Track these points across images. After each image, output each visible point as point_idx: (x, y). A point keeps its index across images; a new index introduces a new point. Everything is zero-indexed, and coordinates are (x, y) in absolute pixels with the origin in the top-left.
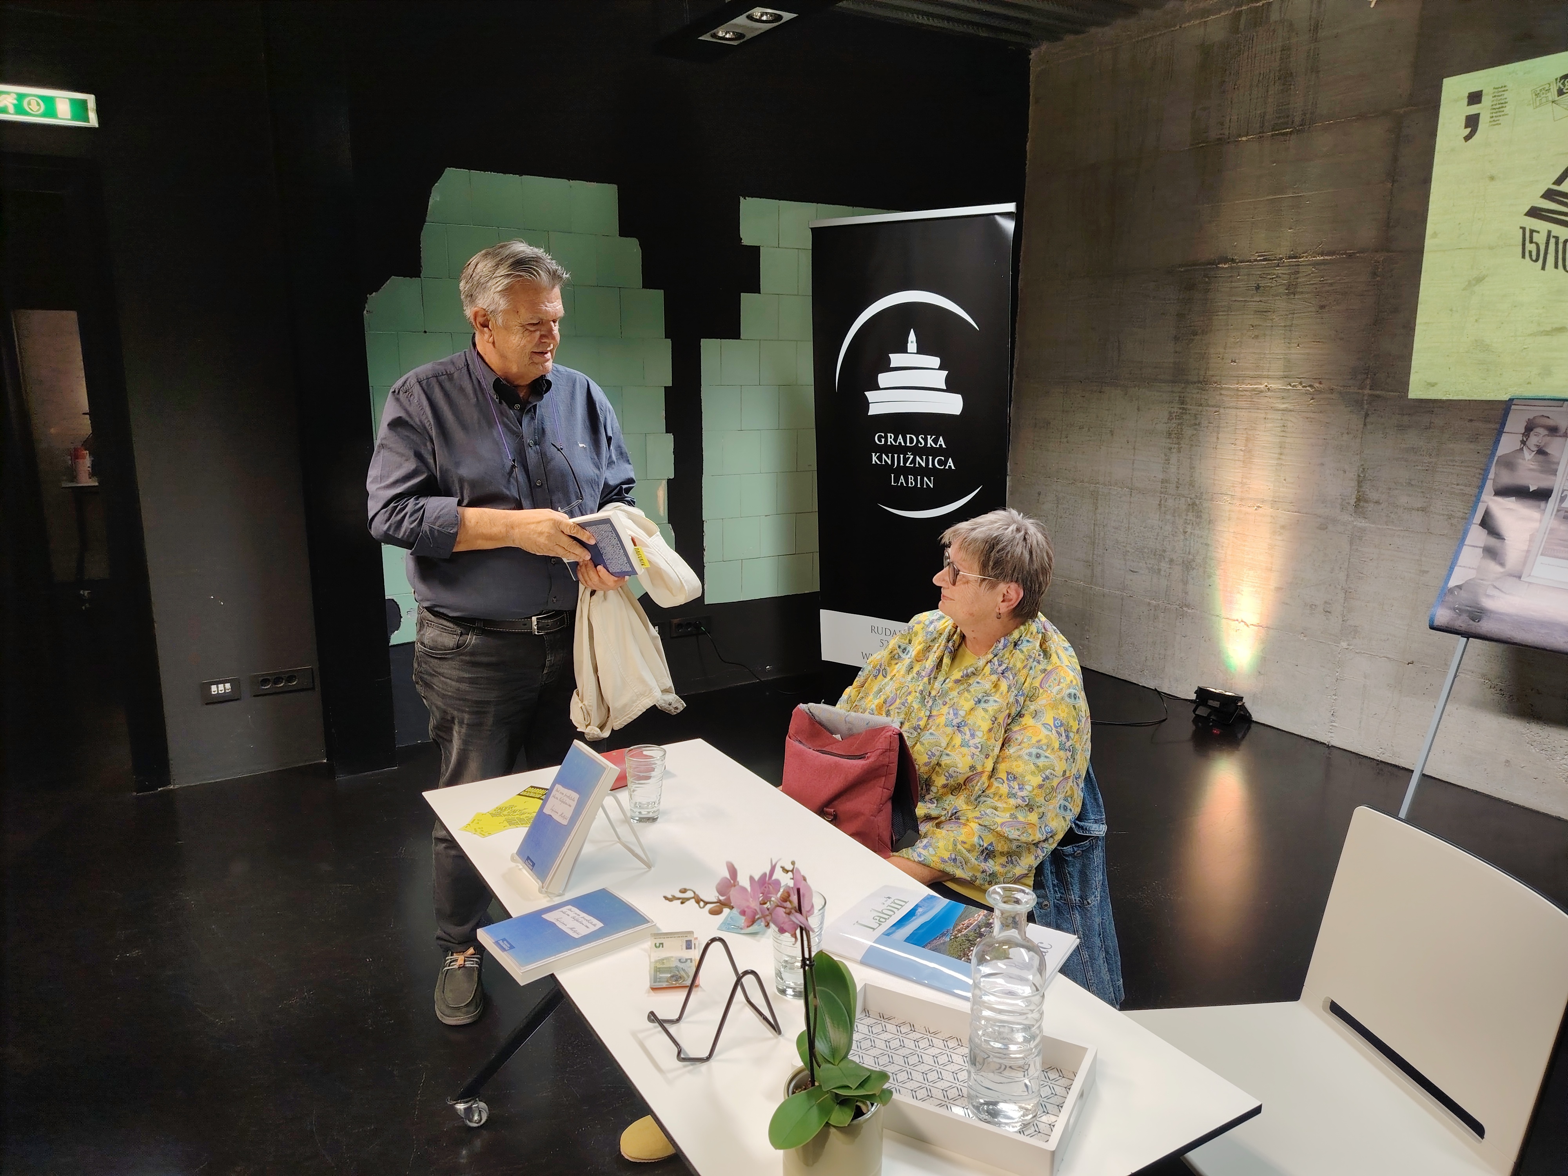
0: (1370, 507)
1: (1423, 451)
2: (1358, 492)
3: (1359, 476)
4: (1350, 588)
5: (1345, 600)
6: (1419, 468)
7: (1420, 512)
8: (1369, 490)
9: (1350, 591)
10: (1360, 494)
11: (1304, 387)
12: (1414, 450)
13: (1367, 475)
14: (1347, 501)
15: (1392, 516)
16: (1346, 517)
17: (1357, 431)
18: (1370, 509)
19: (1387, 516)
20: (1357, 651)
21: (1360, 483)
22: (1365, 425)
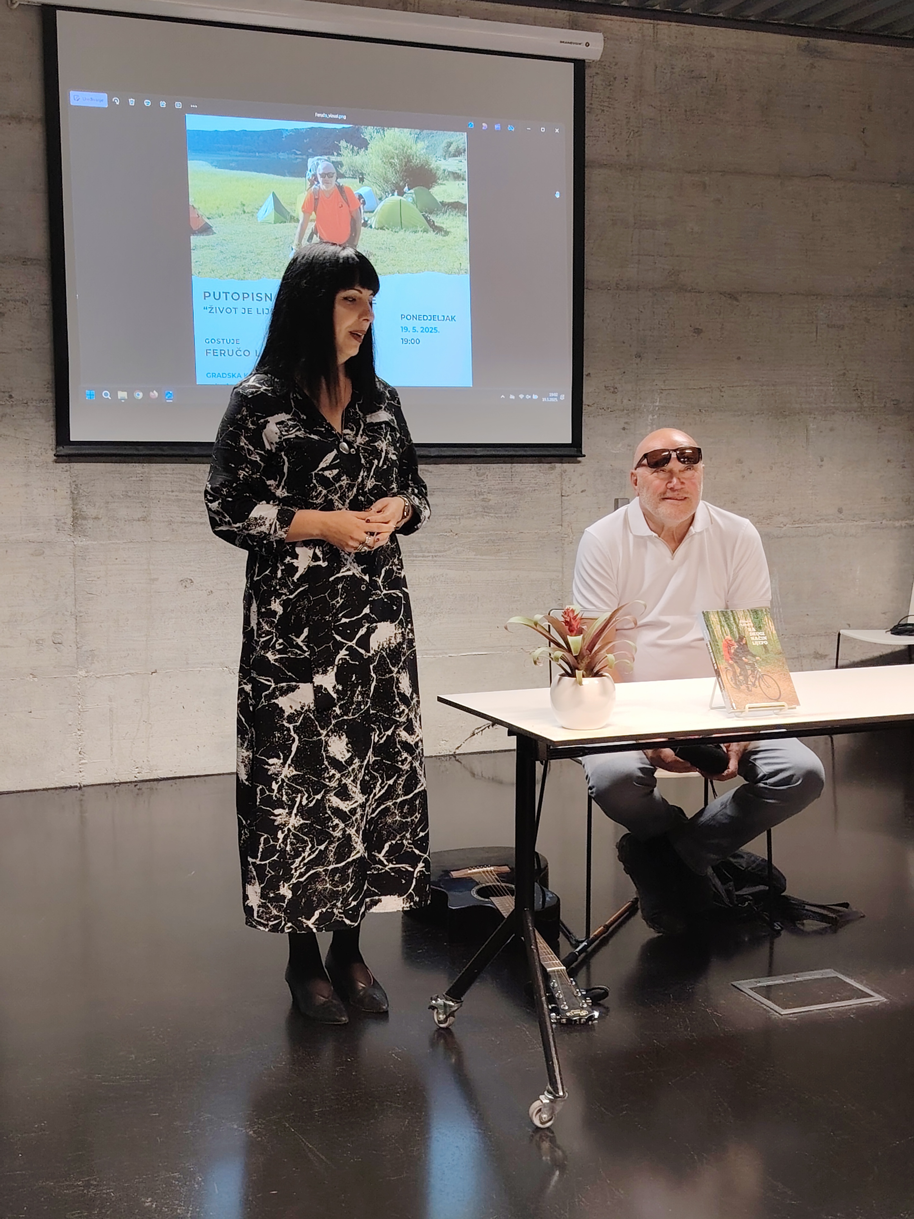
0: (89, 523)
2: (74, 510)
3: (72, 493)
4: (81, 612)
5: (76, 626)
7: (141, 523)
8: (86, 506)
10: (76, 511)
13: (82, 491)
14: (63, 521)
15: (116, 529)
16: (64, 538)
18: (90, 526)
19: (109, 530)
20: (98, 676)
21: (74, 501)
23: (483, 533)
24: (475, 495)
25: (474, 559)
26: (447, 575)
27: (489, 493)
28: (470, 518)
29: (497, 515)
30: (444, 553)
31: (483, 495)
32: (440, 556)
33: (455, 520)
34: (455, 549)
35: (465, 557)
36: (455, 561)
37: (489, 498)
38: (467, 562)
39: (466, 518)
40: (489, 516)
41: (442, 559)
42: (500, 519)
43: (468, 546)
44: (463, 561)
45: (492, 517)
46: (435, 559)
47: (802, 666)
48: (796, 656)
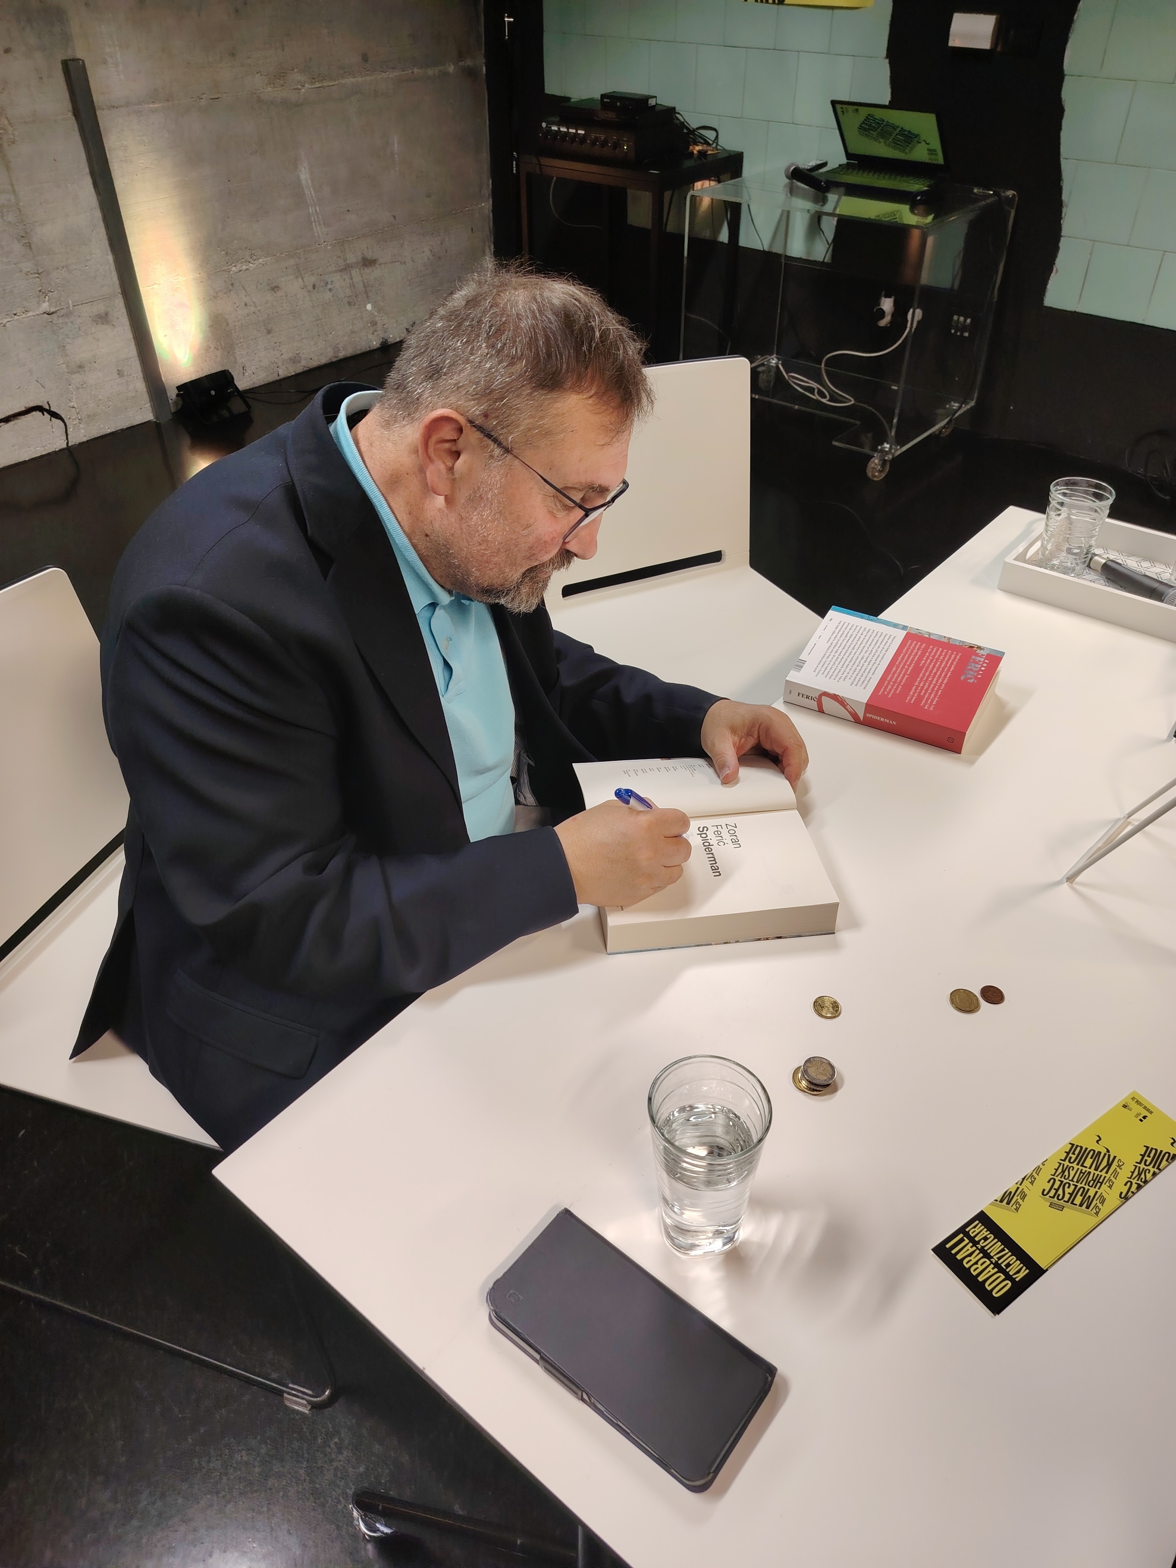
47: (352, 279)
48: (344, 267)
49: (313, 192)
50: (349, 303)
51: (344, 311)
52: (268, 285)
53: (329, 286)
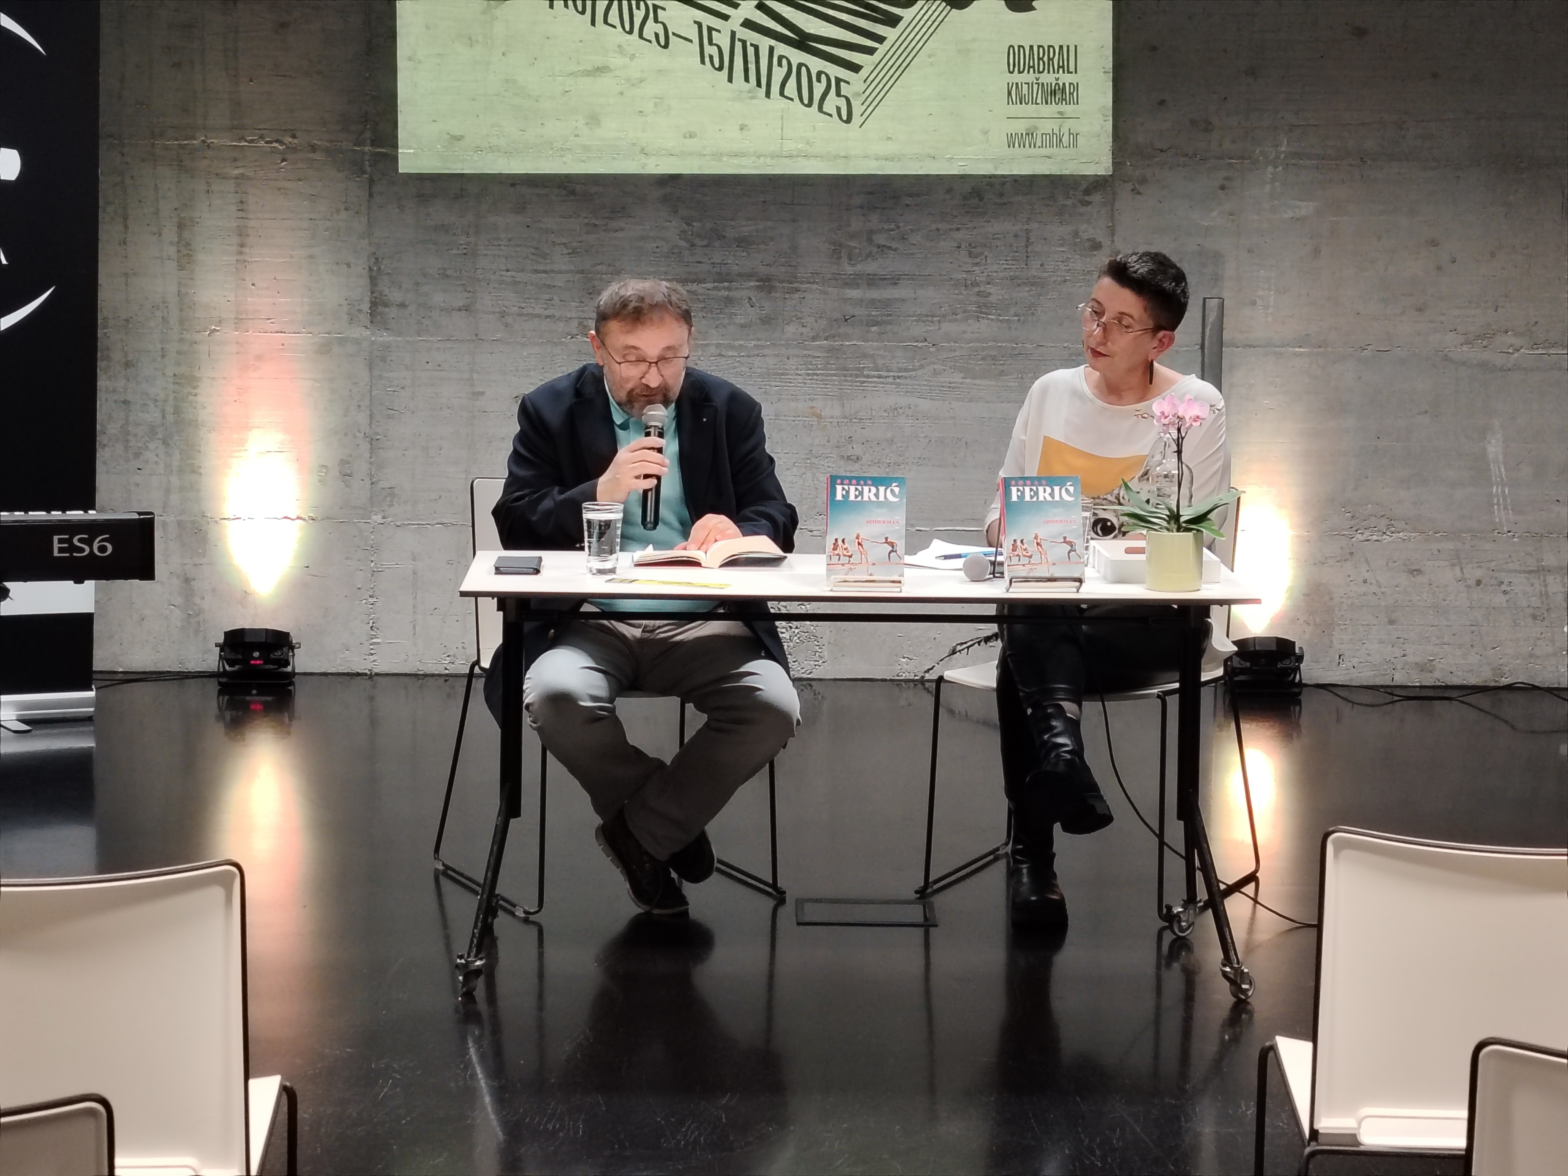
0: (392, 312)
1: (457, 228)
2: (372, 293)
3: (371, 269)
4: (378, 434)
5: (371, 453)
6: (455, 252)
7: (463, 313)
8: (388, 288)
9: (378, 437)
10: (375, 295)
11: (267, 142)
12: (444, 228)
13: (382, 267)
14: (357, 308)
15: (425, 322)
16: (358, 332)
17: (360, 205)
18: (393, 316)
19: (419, 323)
20: (398, 524)
21: (373, 280)
22: (371, 195)
23: (978, 344)
24: (966, 286)
25: (961, 383)
26: (916, 406)
27: (989, 283)
28: (956, 320)
29: (1001, 318)
30: (913, 373)
31: (979, 286)
32: (906, 378)
33: (931, 324)
34: (931, 367)
35: (948, 380)
36: (930, 386)
37: (988, 291)
38: (949, 387)
39: (950, 321)
40: (988, 319)
41: (908, 381)
42: (1005, 325)
43: (952, 364)
44: (943, 387)
45: (992, 320)
46: (898, 380)
47: (1546, 586)
48: (1535, 569)
49: (1503, 470)
50: (1534, 617)
51: (1522, 624)
52: (1405, 565)
53: (1503, 588)
